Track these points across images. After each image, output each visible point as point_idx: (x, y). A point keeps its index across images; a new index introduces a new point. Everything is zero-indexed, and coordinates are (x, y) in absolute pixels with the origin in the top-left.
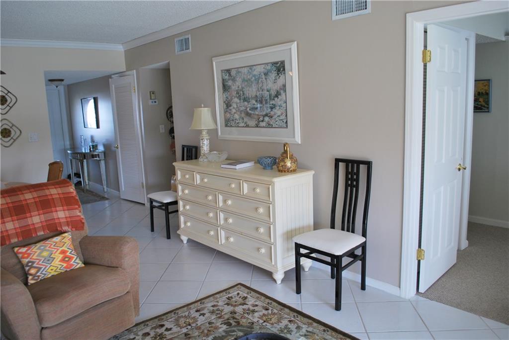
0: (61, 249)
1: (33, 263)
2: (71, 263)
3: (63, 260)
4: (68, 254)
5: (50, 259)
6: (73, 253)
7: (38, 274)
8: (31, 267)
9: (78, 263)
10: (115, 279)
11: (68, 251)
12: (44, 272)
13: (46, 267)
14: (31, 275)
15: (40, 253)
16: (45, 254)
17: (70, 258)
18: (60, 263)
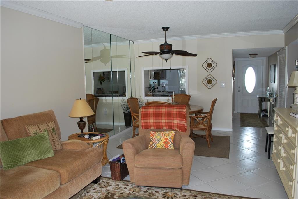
0: (166, 137)
1: (153, 139)
2: (168, 145)
3: (164, 143)
4: (168, 141)
5: (159, 140)
6: (171, 141)
7: (153, 145)
8: (151, 141)
9: (171, 147)
10: (173, 159)
11: (169, 139)
12: (155, 145)
13: (157, 143)
14: (150, 145)
15: (157, 136)
16: (159, 137)
17: (168, 143)
18: (163, 144)
